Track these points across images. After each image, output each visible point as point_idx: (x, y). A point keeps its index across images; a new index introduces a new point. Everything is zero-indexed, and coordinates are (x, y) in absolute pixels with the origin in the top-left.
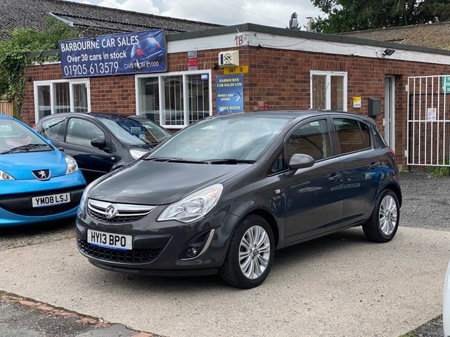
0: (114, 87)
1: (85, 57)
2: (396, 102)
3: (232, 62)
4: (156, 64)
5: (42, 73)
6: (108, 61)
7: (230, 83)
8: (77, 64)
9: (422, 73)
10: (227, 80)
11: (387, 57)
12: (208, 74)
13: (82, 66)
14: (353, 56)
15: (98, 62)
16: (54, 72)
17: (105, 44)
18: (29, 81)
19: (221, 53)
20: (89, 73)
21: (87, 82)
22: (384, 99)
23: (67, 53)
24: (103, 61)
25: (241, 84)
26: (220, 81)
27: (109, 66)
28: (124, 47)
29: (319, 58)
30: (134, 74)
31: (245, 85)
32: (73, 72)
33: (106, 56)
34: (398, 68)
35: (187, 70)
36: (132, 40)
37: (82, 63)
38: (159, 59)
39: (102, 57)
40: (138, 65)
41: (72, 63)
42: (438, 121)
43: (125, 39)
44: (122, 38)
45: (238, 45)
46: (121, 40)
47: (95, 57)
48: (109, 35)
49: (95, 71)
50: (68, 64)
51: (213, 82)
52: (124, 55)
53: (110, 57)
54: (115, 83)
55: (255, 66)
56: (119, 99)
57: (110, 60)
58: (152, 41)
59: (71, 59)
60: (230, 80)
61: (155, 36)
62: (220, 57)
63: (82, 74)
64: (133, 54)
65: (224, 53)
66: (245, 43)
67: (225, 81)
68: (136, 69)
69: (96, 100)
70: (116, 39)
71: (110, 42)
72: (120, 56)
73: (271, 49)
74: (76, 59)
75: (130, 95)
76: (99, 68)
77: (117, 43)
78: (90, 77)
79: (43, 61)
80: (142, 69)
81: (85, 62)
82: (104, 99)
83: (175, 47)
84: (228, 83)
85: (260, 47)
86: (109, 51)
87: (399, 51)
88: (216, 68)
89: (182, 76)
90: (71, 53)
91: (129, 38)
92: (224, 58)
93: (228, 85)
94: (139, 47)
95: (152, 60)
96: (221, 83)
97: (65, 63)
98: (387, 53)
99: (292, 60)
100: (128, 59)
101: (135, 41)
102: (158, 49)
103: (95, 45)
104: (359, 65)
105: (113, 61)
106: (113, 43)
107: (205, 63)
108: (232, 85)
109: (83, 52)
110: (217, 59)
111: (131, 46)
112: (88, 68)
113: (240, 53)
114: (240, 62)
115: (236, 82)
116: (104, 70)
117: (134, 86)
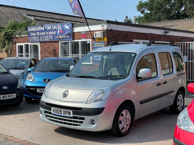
0: (50, 46)
1: (38, 34)
3: (100, 36)
5: (20, 40)
6: (48, 35)
8: (35, 36)
9: (181, 41)
10: (98, 44)
11: (166, 34)
12: (90, 41)
13: (37, 37)
14: (151, 34)
15: (44, 35)
16: (25, 40)
17: (47, 28)
18: (15, 43)
19: (95, 32)
20: (40, 40)
21: (38, 44)
24: (46, 35)
25: (104, 45)
27: (49, 37)
28: (55, 30)
29: (137, 34)
30: (59, 41)
32: (33, 40)
33: (47, 33)
34: (171, 39)
35: (81, 39)
36: (58, 27)
38: (69, 35)
39: (46, 33)
40: (60, 37)
41: (33, 36)
42: (188, 61)
43: (55, 26)
44: (54, 26)
45: (103, 29)
46: (54, 27)
47: (42, 34)
48: (48, 25)
49: (43, 39)
50: (31, 36)
51: (92, 45)
53: (49, 33)
54: (51, 45)
55: (110, 38)
56: (52, 51)
58: (67, 27)
59: (32, 34)
60: (99, 44)
61: (68, 25)
62: (95, 34)
63: (37, 41)
64: (58, 32)
65: (97, 32)
66: (105, 28)
67: (97, 44)
69: (42, 51)
70: (51, 26)
72: (53, 33)
73: (116, 31)
74: (35, 34)
75: (57, 49)
76: (44, 38)
77: (52, 28)
78: (40, 42)
79: (21, 35)
80: (62, 38)
81: (38, 36)
82: (46, 51)
84: (98, 45)
85: (112, 30)
86: (48, 31)
87: (171, 32)
88: (93, 39)
89: (79, 42)
90: (32, 32)
91: (57, 26)
92: (97, 35)
94: (61, 30)
95: (66, 35)
96: (96, 45)
97: (29, 36)
98: (166, 32)
99: (125, 35)
100: (56, 34)
102: (69, 30)
103: (43, 29)
104: (154, 37)
105: (50, 35)
106: (50, 28)
107: (89, 36)
108: (100, 46)
109: (38, 31)
110: (94, 35)
111: (58, 29)
112: (39, 38)
113: (103, 32)
114: (103, 36)
115: (102, 45)
116: (46, 39)
117: (59, 46)
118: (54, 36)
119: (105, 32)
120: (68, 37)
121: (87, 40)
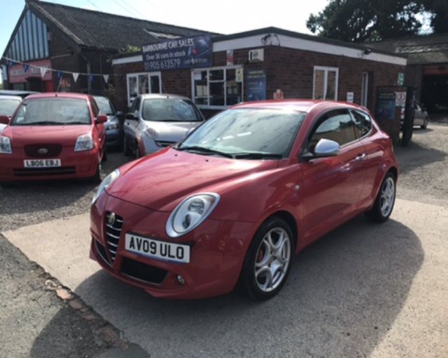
0: (177, 78)
1: (158, 56)
2: (368, 91)
3: (258, 58)
4: (205, 60)
5: (132, 68)
6: (172, 58)
7: (256, 74)
8: (153, 61)
10: (255, 72)
11: (365, 57)
13: (156, 62)
14: (343, 56)
15: (166, 59)
16: (138, 68)
17: (171, 46)
19: (251, 51)
21: (159, 74)
23: (147, 53)
24: (170, 58)
25: (264, 76)
26: (250, 73)
27: (173, 62)
29: (320, 57)
30: (190, 68)
31: (268, 76)
32: (151, 67)
33: (171, 55)
35: (226, 65)
36: (189, 42)
37: (155, 60)
38: (207, 56)
39: (169, 55)
41: (150, 61)
44: (181, 41)
45: (263, 45)
46: (181, 43)
47: (164, 56)
49: (165, 66)
50: (147, 61)
51: (244, 74)
52: (184, 53)
53: (174, 55)
54: (177, 75)
55: (275, 61)
57: (174, 58)
58: (202, 41)
59: (149, 57)
62: (249, 54)
63: (156, 68)
64: (189, 52)
65: (253, 51)
66: (268, 43)
67: (253, 73)
68: (191, 64)
69: (165, 87)
70: (178, 41)
71: (174, 45)
72: (180, 55)
74: (152, 57)
75: (187, 84)
77: (179, 45)
80: (196, 64)
81: (158, 60)
83: (218, 47)
85: (279, 46)
86: (174, 50)
87: (372, 54)
89: (223, 70)
90: (149, 53)
91: (186, 41)
92: (253, 55)
93: (255, 77)
94: (194, 47)
95: (203, 57)
96: (251, 75)
98: (367, 53)
99: (302, 57)
101: (191, 43)
102: (206, 49)
103: (164, 47)
105: (176, 58)
106: (176, 44)
107: (239, 59)
108: (258, 76)
109: (156, 52)
110: (248, 56)
111: (188, 47)
112: (160, 63)
113: (265, 50)
114: (265, 58)
115: (261, 74)
116: (170, 65)
117: (190, 77)
118: (182, 58)
119: (269, 50)
121: (235, 67)
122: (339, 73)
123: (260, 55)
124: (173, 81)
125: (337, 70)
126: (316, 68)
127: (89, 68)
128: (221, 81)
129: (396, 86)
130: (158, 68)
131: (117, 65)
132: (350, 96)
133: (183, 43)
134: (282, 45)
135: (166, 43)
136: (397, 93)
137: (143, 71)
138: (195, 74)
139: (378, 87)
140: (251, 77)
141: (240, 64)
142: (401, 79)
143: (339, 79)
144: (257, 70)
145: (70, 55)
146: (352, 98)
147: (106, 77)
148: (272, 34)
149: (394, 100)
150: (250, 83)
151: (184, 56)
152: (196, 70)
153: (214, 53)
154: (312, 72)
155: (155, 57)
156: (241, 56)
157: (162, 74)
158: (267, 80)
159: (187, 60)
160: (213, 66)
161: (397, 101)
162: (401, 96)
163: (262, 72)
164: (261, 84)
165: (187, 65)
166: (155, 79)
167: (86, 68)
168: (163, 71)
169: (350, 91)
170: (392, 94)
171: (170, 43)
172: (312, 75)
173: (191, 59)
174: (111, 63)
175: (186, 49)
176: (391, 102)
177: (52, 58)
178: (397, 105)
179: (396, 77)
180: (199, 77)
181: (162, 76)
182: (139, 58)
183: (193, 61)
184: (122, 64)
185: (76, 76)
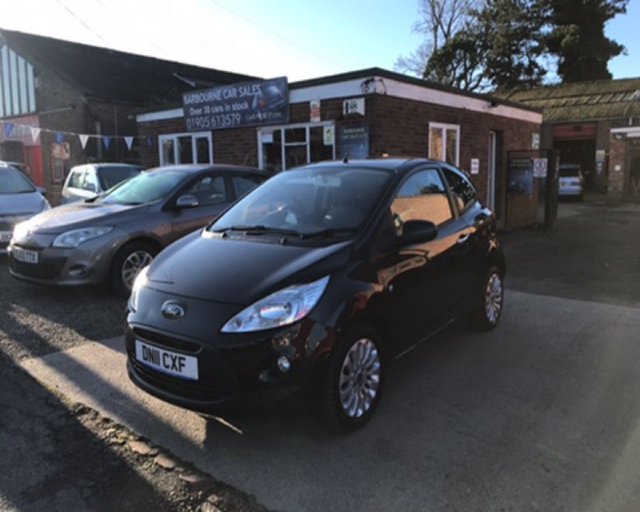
0: (236, 141)
1: (207, 110)
2: (497, 158)
3: (357, 111)
5: (166, 126)
6: (229, 113)
7: (354, 134)
8: (199, 116)
10: (352, 131)
13: (204, 118)
15: (219, 114)
16: (177, 125)
17: (227, 94)
19: (346, 102)
20: (211, 126)
21: (208, 135)
22: (487, 154)
23: (191, 105)
24: (225, 113)
25: (366, 135)
26: (345, 131)
27: (231, 117)
28: (246, 98)
29: (436, 109)
30: (256, 127)
31: (370, 136)
32: (196, 125)
33: (228, 108)
34: (499, 123)
35: (310, 122)
36: (254, 90)
37: (204, 115)
38: (281, 109)
39: (224, 108)
41: (195, 116)
43: (247, 89)
44: (243, 88)
45: (364, 93)
46: (243, 91)
47: (217, 109)
48: (231, 86)
49: (217, 124)
50: (191, 117)
51: (337, 134)
52: (246, 106)
53: (231, 108)
54: (236, 136)
56: (240, 153)
57: (231, 111)
58: (274, 90)
59: (193, 112)
60: (355, 130)
61: (277, 85)
62: (344, 105)
63: (205, 127)
64: (254, 104)
65: (349, 102)
66: (371, 90)
67: (350, 131)
68: (257, 120)
69: (218, 154)
70: (237, 89)
71: (232, 94)
72: (241, 107)
73: (395, 98)
74: (199, 111)
75: (252, 148)
76: (221, 120)
78: (212, 130)
80: (264, 120)
81: (207, 115)
82: (226, 154)
83: (297, 97)
85: (385, 94)
86: (231, 102)
88: (340, 118)
89: (305, 129)
90: (193, 105)
91: (251, 87)
92: (349, 107)
93: (352, 137)
94: (261, 97)
95: (272, 111)
96: (345, 134)
97: (187, 115)
100: (250, 111)
101: (257, 91)
102: (279, 98)
105: (235, 112)
106: (235, 93)
107: (328, 113)
108: (357, 136)
109: (205, 104)
110: (342, 108)
111: (253, 96)
112: (210, 120)
113: (366, 101)
114: (366, 111)
115: (360, 133)
116: (226, 122)
117: (256, 139)
118: (243, 113)
119: (371, 99)
120: (279, 115)
121: (324, 123)
122: (461, 133)
123: (360, 107)
124: (230, 145)
125: (457, 128)
126: (432, 125)
127: (98, 128)
128: (303, 144)
129: (531, 151)
130: (208, 126)
131: (145, 123)
132: (475, 163)
133: (246, 92)
134: (389, 93)
135: (219, 92)
136: (536, 160)
137: (184, 131)
138: (263, 134)
139: (509, 152)
140: (346, 137)
141: (330, 119)
142: (536, 142)
143: (461, 141)
144: (356, 127)
145: (70, 108)
146: (477, 166)
147: (129, 140)
148: (377, 78)
149: (530, 169)
150: (345, 146)
151: (246, 110)
152: (265, 129)
153: (291, 105)
154: (427, 130)
155: (203, 110)
156: (332, 109)
157: (213, 134)
158: (370, 142)
159: (250, 114)
160: (291, 122)
161: (535, 170)
162: (540, 164)
163: (362, 130)
164: (362, 147)
165: (252, 121)
166: (202, 142)
167: (94, 127)
168: (214, 132)
169: (475, 157)
170: (527, 161)
171: (225, 91)
172: (427, 135)
173: (257, 113)
174: (134, 120)
175: (250, 99)
176: (527, 172)
177: (41, 113)
178: (536, 175)
179: (530, 139)
180: (269, 139)
181: (213, 137)
182: (179, 113)
183: (260, 116)
184: (151, 122)
185: (84, 139)
